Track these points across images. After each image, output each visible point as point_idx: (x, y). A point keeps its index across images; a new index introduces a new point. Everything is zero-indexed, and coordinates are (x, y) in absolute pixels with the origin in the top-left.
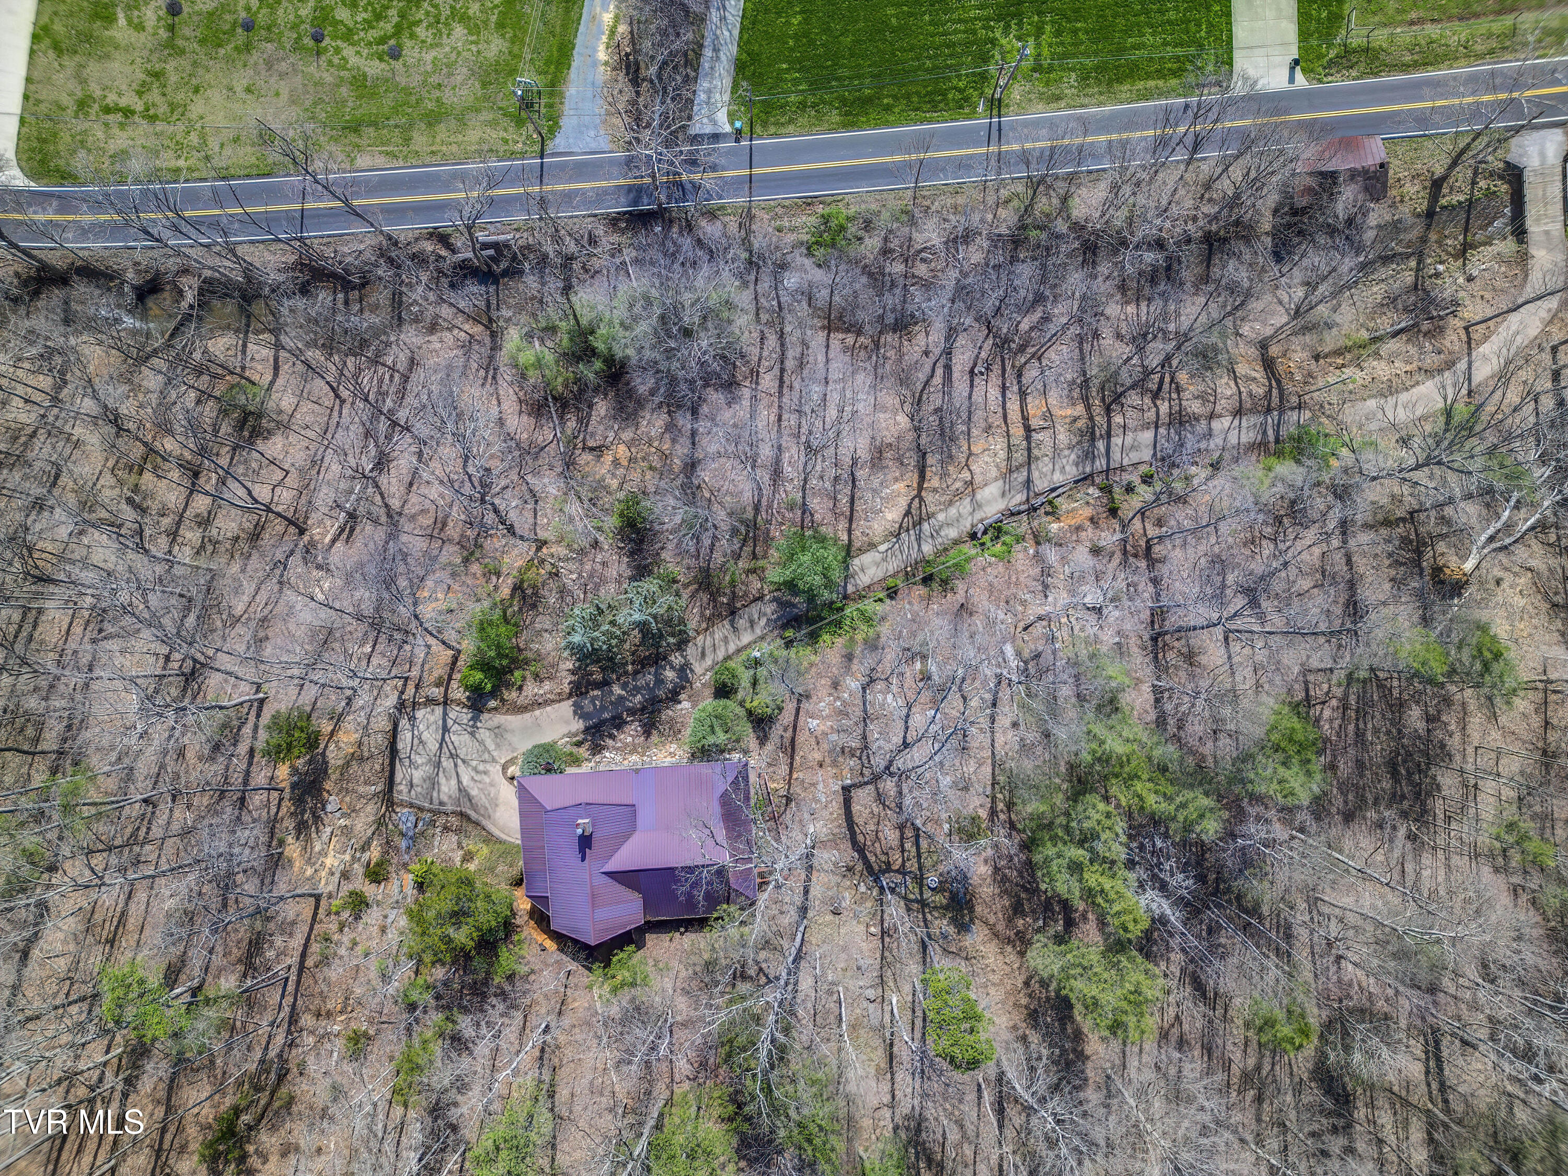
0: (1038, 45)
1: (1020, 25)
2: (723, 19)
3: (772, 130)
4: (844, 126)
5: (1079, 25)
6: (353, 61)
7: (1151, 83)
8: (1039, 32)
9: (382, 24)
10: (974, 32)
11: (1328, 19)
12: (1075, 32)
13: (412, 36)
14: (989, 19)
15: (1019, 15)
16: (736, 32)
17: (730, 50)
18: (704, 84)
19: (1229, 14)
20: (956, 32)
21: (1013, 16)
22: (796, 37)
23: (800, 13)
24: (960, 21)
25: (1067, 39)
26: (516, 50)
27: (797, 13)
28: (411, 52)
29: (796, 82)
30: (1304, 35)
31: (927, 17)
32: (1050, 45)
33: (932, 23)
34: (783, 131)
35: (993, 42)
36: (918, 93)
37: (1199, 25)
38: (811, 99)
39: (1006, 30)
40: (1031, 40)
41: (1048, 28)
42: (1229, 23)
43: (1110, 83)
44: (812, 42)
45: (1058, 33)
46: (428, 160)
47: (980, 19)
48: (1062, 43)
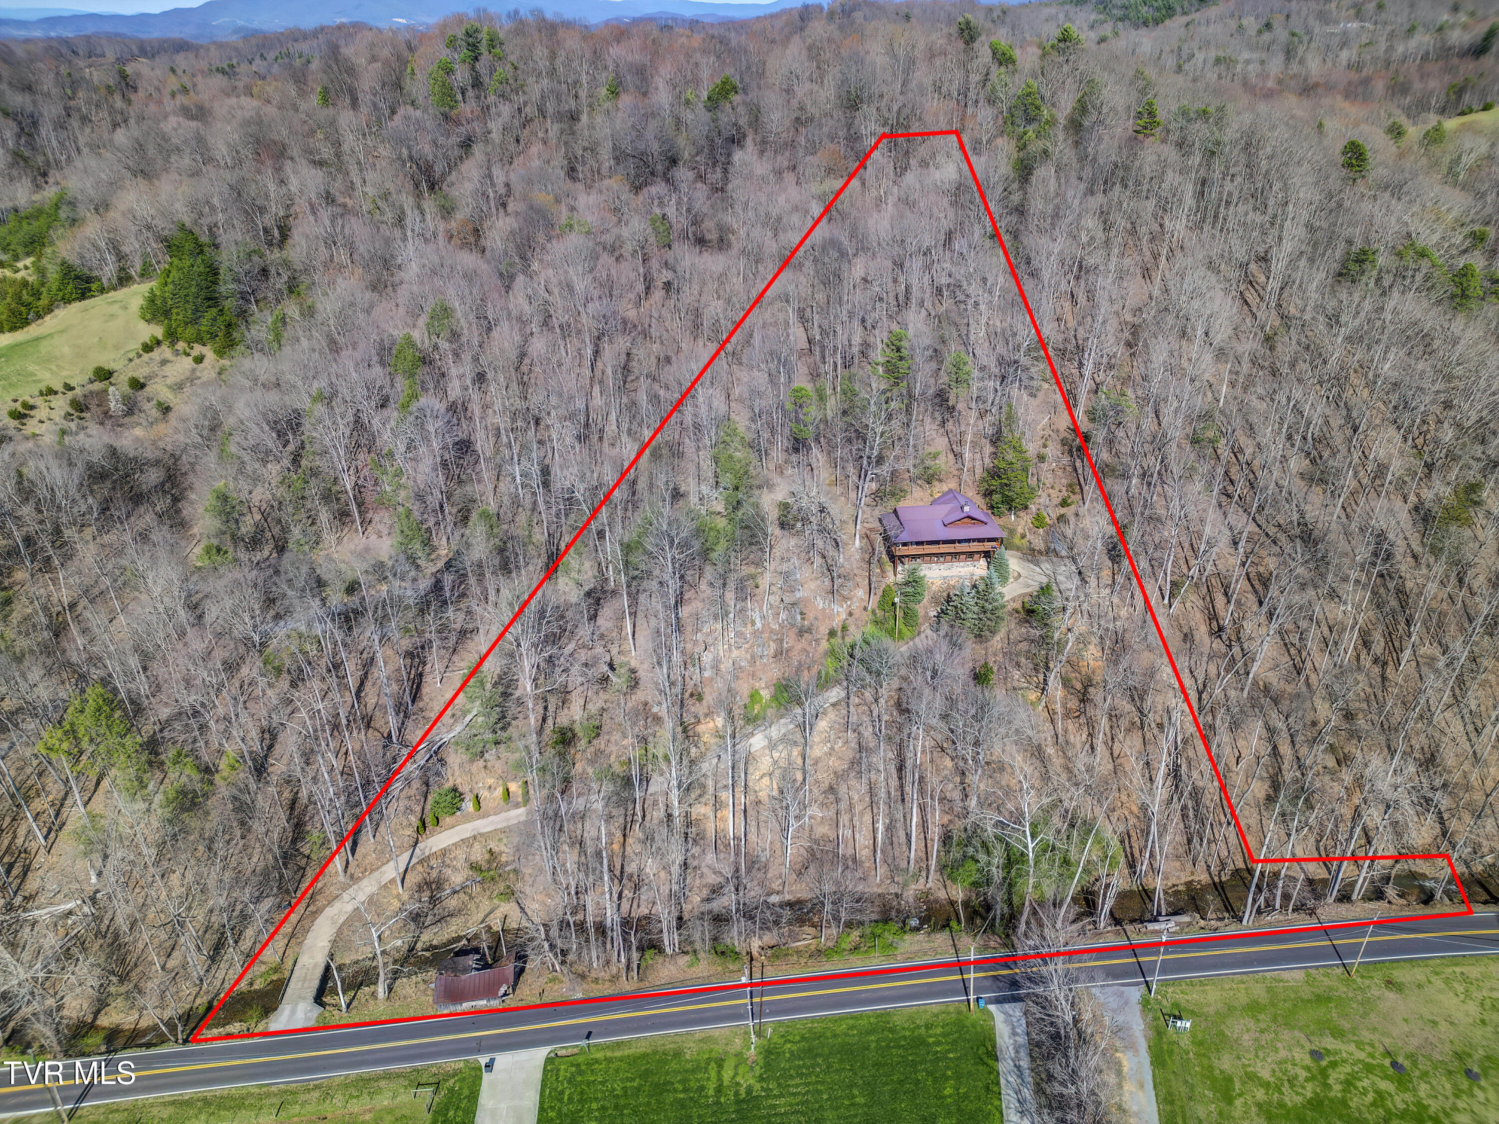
0: (720, 1079)
1: (737, 1094)
2: (1018, 1092)
3: (951, 1009)
4: (888, 1014)
5: (682, 1096)
6: (1352, 1048)
7: (618, 1054)
8: (719, 1090)
9: (1342, 1077)
10: (779, 1085)
11: (448, 1110)
12: (685, 1090)
13: (1307, 1068)
14: (767, 1097)
15: (738, 1102)
16: (1002, 1081)
17: (1005, 1067)
18: (1022, 1040)
19: (542, 1109)
20: (797, 1086)
21: (743, 1101)
22: (947, 1079)
23: (946, 1097)
24: (795, 1094)
25: (693, 1084)
26: (1205, 1061)
27: (950, 1096)
28: (1302, 1056)
29: (939, 1043)
30: (474, 1097)
31: (825, 1097)
32: (708, 1079)
33: (819, 1092)
34: (943, 1008)
35: (761, 1079)
36: (827, 1038)
37: (570, 1099)
38: (923, 1031)
39: (749, 1090)
40: (726, 1083)
41: (711, 1092)
42: (542, 1103)
43: (655, 1053)
44: (930, 1073)
45: (702, 1088)
46: (1245, 977)
47: (775, 1096)
48: (698, 1080)
